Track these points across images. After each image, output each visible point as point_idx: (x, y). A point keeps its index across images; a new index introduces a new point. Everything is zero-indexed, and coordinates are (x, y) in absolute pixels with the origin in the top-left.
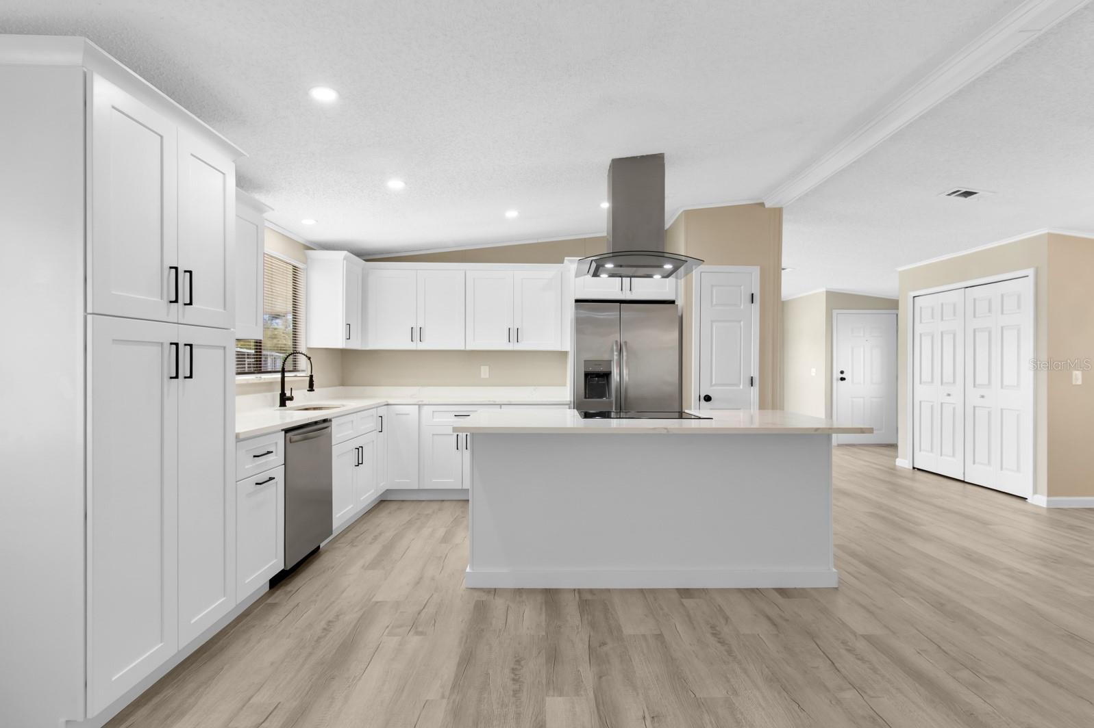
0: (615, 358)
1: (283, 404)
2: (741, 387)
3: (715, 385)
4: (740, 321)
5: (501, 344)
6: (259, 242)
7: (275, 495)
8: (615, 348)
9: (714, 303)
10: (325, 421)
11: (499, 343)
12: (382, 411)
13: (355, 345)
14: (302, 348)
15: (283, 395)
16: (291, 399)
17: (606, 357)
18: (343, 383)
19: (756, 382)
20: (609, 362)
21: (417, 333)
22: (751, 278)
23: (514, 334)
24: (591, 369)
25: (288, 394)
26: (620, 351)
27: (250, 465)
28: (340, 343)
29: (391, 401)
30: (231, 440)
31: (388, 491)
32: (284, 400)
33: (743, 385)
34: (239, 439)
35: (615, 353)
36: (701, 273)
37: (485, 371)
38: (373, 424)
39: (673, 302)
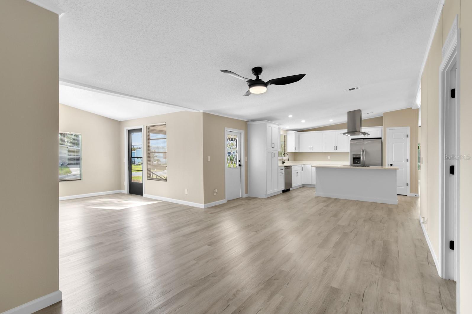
0: (362, 154)
1: (283, 163)
2: (404, 162)
3: (394, 161)
4: (403, 143)
5: (333, 151)
6: (280, 132)
7: (283, 176)
8: (362, 151)
9: (394, 138)
10: (291, 166)
11: (332, 150)
12: (303, 166)
13: (297, 151)
14: (286, 153)
15: (283, 161)
16: (284, 162)
17: (359, 154)
18: (295, 160)
19: (409, 160)
20: (360, 155)
21: (311, 148)
22: (407, 130)
23: (336, 148)
24: (354, 157)
25: (284, 161)
26: (363, 152)
27: (280, 171)
28: (294, 151)
29: (305, 164)
30: (278, 167)
31: (304, 184)
32: (283, 162)
33: (404, 161)
34: (279, 166)
35: (362, 152)
36: (389, 130)
37: (329, 157)
38: (301, 168)
39: (381, 138)
